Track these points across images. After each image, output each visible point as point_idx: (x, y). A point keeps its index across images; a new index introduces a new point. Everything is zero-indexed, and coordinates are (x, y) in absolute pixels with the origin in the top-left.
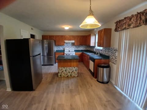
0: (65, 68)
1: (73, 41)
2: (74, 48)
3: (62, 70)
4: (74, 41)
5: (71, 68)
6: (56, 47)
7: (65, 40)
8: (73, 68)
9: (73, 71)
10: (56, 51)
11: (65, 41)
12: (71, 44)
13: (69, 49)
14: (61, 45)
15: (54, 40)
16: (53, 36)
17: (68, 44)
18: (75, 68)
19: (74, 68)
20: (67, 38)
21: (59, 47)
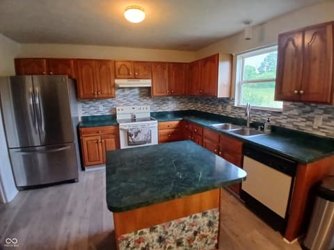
0: (159, 227)
1: (147, 83)
2: (149, 107)
3: (139, 242)
4: (150, 81)
5: (187, 220)
6: (80, 105)
7: (116, 78)
8: (199, 215)
9: (195, 233)
10: (80, 120)
11: (117, 81)
12: (137, 91)
13: (132, 111)
14: (98, 99)
15: (70, 77)
16: (66, 62)
17: (127, 92)
18: (209, 213)
19: (204, 214)
20: (123, 71)
21: (92, 103)
